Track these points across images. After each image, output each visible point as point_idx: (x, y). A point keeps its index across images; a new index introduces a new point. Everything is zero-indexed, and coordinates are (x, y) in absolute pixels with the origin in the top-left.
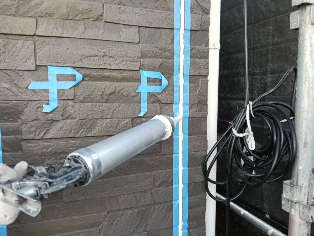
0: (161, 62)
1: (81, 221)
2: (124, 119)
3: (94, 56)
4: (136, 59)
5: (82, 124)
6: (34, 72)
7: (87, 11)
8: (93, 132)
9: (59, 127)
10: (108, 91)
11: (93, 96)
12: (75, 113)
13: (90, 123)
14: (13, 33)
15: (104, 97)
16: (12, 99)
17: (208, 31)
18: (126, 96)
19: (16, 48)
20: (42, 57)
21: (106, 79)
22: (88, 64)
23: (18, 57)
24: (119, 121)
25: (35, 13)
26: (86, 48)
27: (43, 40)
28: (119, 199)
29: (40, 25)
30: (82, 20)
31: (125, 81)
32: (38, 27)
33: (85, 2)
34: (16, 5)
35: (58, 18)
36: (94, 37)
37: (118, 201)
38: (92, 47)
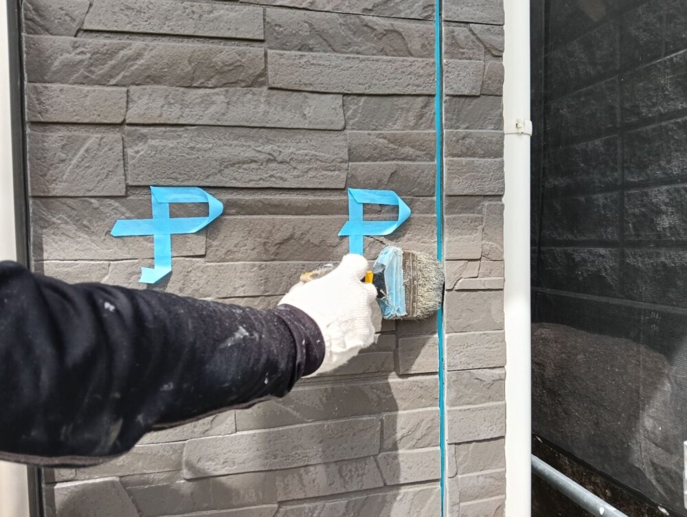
0: (394, 168)
3: (248, 163)
4: (338, 164)
6: (123, 200)
7: (231, 68)
10: (278, 236)
11: (246, 248)
12: (207, 283)
14: (80, 121)
15: (270, 249)
16: (78, 258)
17: (501, 96)
18: (316, 245)
19: (87, 151)
20: (138, 167)
21: (273, 210)
22: (235, 179)
23: (90, 170)
25: (124, 77)
26: (231, 145)
27: (141, 132)
28: (304, 474)
29: (136, 102)
30: (221, 87)
31: (315, 214)
32: (130, 105)
33: (227, 48)
34: (85, 63)
35: (171, 85)
36: (247, 122)
37: (301, 480)
38: (244, 143)
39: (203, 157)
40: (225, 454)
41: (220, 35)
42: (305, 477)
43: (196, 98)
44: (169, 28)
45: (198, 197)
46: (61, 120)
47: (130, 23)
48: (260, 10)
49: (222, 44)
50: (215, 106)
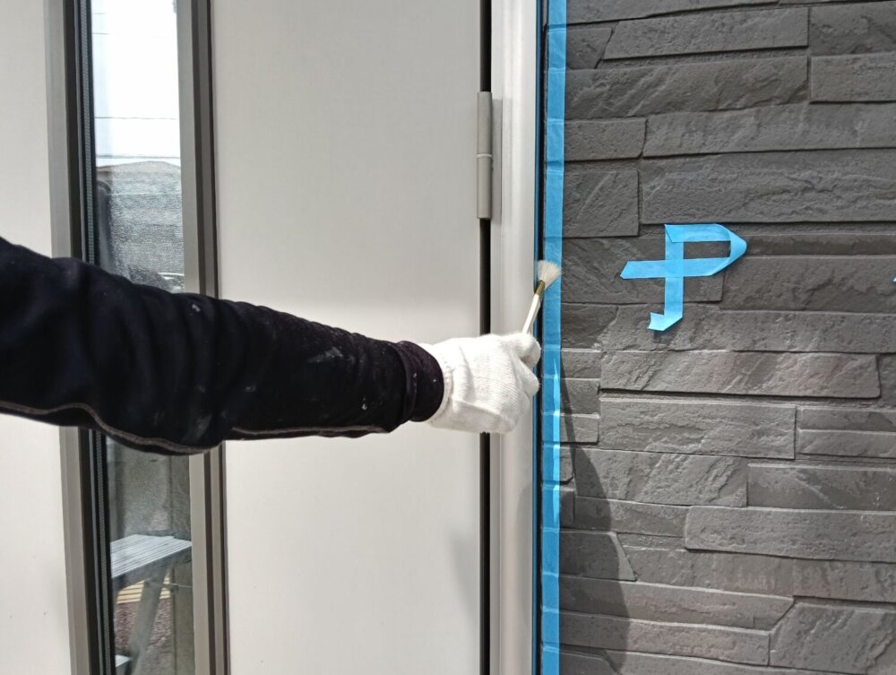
1: (724, 604)
2: (853, 356)
3: (779, 193)
5: (738, 362)
6: (635, 240)
7: (765, 83)
8: (764, 386)
9: (682, 367)
10: (811, 280)
11: (770, 294)
13: (760, 361)
14: (596, 158)
15: (800, 296)
16: (587, 301)
18: (861, 293)
19: (601, 189)
20: (654, 204)
21: (807, 249)
22: (762, 213)
23: (603, 210)
24: (840, 359)
25: (644, 106)
26: (759, 174)
27: (658, 165)
28: (829, 569)
29: (654, 132)
30: (751, 107)
31: (862, 253)
32: (649, 137)
33: (761, 61)
34: (605, 95)
35: (694, 110)
36: (781, 145)
37: (824, 576)
38: (775, 170)
39: (726, 189)
40: (733, 528)
41: (754, 47)
42: (829, 572)
43: (722, 122)
44: (695, 47)
45: (717, 235)
46: (578, 159)
47: (653, 46)
48: (804, 10)
49: (755, 56)
50: (743, 129)
